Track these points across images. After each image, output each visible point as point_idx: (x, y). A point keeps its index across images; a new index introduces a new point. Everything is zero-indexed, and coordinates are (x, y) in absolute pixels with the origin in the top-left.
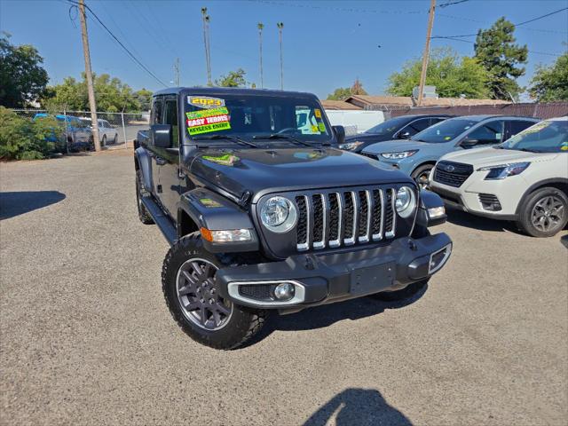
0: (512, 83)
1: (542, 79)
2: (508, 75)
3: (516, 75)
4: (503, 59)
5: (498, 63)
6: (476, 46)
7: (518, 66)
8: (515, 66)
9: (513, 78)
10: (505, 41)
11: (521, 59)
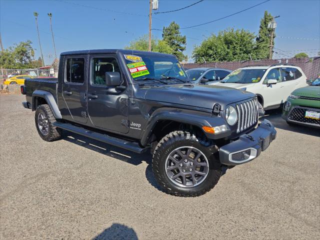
0: (181, 54)
1: (197, 52)
2: (179, 50)
3: (182, 50)
4: (176, 42)
5: (174, 44)
6: (163, 35)
7: (183, 46)
8: (181, 46)
9: (181, 51)
10: (176, 33)
11: (184, 43)
